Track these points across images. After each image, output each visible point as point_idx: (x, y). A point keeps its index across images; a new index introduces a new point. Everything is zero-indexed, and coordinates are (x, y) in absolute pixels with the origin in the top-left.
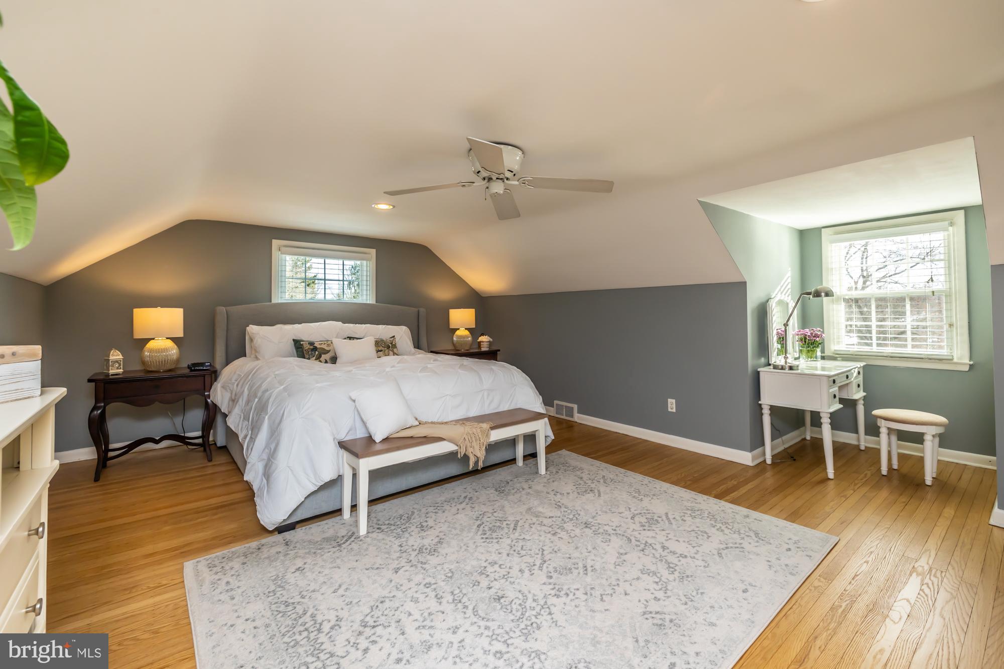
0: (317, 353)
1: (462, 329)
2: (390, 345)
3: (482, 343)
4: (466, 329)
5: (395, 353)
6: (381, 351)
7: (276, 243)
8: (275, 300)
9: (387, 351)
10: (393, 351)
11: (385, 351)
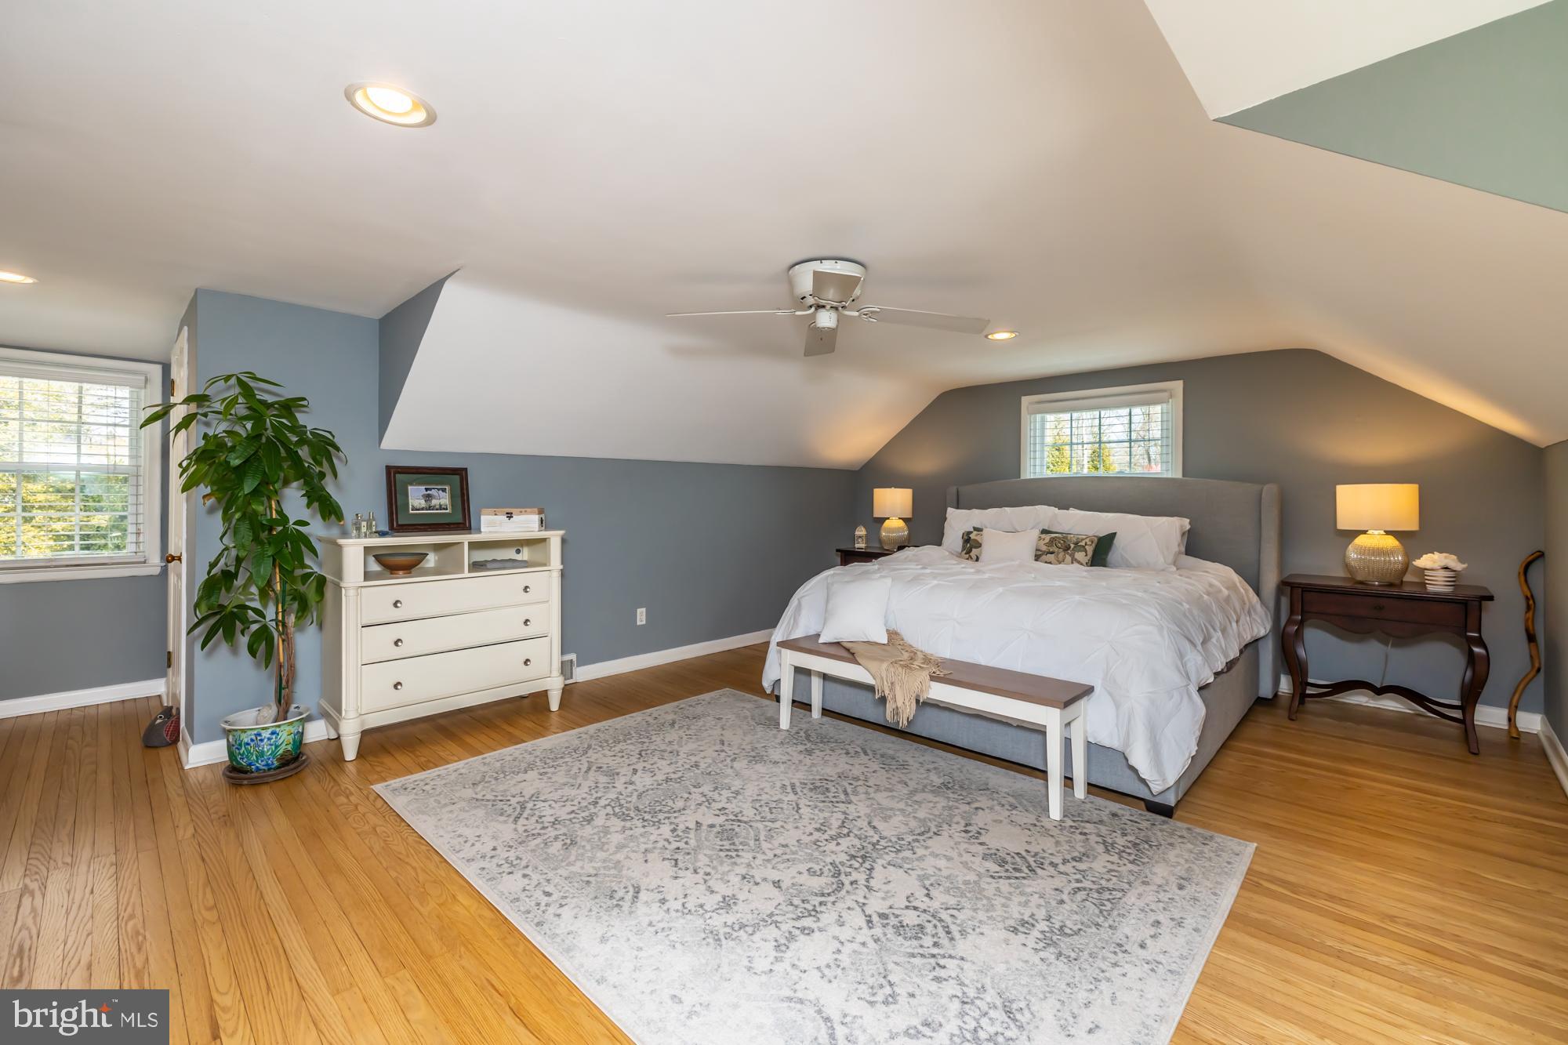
0: (968, 545)
1: (1376, 532)
2: (1072, 546)
3: (1427, 572)
4: (1388, 533)
5: (1076, 560)
6: (1052, 553)
7: (1026, 401)
8: (1023, 477)
9: (1061, 555)
10: (1072, 556)
11: (1058, 553)
